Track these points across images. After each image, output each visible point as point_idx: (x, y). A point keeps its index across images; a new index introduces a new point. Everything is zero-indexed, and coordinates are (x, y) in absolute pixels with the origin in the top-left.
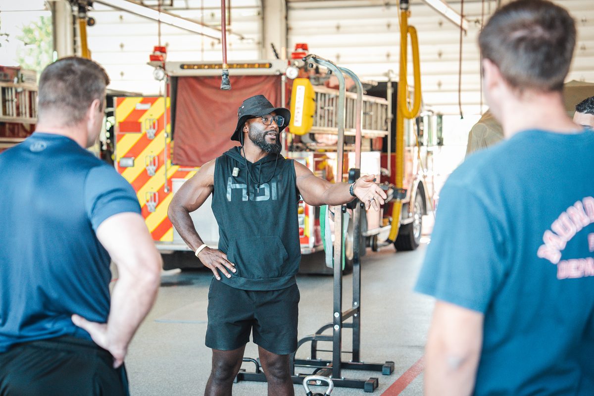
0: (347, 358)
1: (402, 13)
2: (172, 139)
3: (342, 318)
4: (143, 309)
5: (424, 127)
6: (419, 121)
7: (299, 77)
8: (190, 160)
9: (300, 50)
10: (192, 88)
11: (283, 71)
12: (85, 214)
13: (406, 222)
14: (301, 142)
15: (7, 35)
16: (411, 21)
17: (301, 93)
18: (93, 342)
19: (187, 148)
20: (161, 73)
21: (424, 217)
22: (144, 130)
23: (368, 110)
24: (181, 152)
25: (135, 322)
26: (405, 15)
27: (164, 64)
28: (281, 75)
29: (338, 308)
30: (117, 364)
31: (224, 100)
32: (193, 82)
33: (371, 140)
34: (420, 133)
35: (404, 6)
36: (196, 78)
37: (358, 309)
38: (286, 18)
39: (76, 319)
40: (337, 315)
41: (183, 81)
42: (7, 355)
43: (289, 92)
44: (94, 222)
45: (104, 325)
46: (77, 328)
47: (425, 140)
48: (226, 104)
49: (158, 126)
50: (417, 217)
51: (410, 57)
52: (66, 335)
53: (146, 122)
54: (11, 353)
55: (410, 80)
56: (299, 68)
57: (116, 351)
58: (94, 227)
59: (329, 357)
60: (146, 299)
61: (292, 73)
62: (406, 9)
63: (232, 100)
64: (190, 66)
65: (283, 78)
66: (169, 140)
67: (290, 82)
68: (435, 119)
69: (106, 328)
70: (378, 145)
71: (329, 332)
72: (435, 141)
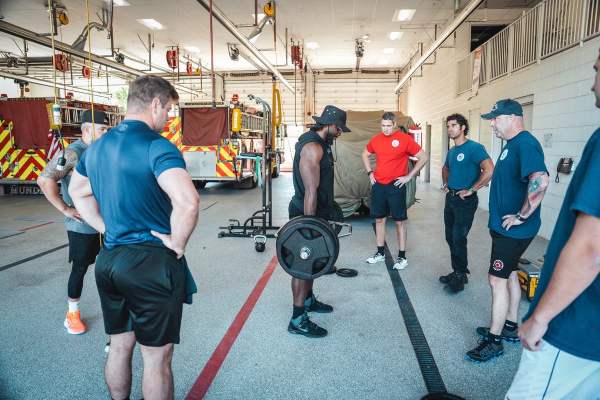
0: (267, 225)
1: (273, 85)
2: (182, 134)
3: (266, 209)
4: (190, 227)
5: (280, 130)
6: (278, 128)
7: (235, 108)
8: (190, 142)
9: (235, 97)
10: (190, 112)
11: (228, 106)
12: (150, 169)
13: (275, 166)
14: (236, 135)
15: (111, 94)
16: (277, 88)
17: (236, 115)
18: (164, 245)
19: (188, 138)
20: (177, 107)
21: (280, 165)
22: (170, 131)
23: (261, 122)
24: (186, 140)
25: (186, 235)
26: (274, 86)
27: (178, 103)
28: (228, 107)
29: (264, 205)
30: (179, 257)
31: (204, 118)
32: (190, 110)
33: (261, 134)
34: (278, 132)
35: (274, 81)
36: (192, 109)
37: (271, 204)
38: (224, 87)
39: (153, 233)
40: (264, 208)
41: (186, 110)
42: (113, 251)
43: (231, 115)
44: (155, 173)
45: (169, 235)
46: (154, 237)
47: (280, 135)
48: (204, 120)
49: (176, 129)
50: (278, 164)
51: (277, 103)
52: (147, 242)
53: (171, 127)
54: (115, 250)
55: (277, 112)
56: (235, 105)
57: (179, 251)
58: (156, 177)
59: (261, 225)
60: (191, 221)
61: (232, 106)
62: (275, 83)
63: (207, 118)
64: (189, 104)
65: (228, 108)
66: (181, 135)
67: (232, 110)
68: (283, 127)
69: (171, 237)
70: (264, 136)
71: (260, 215)
72: (283, 135)
